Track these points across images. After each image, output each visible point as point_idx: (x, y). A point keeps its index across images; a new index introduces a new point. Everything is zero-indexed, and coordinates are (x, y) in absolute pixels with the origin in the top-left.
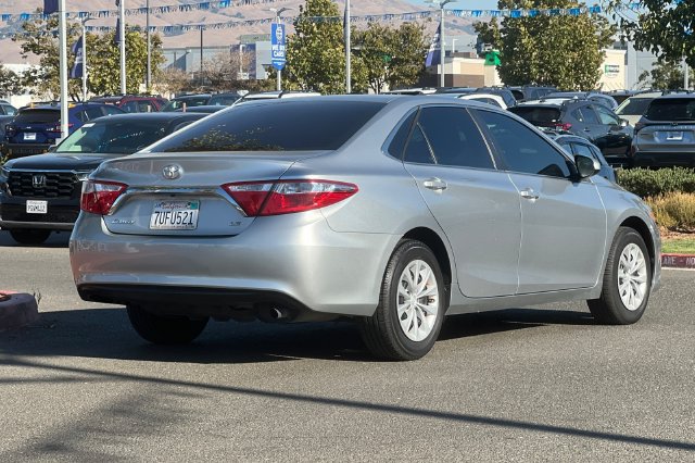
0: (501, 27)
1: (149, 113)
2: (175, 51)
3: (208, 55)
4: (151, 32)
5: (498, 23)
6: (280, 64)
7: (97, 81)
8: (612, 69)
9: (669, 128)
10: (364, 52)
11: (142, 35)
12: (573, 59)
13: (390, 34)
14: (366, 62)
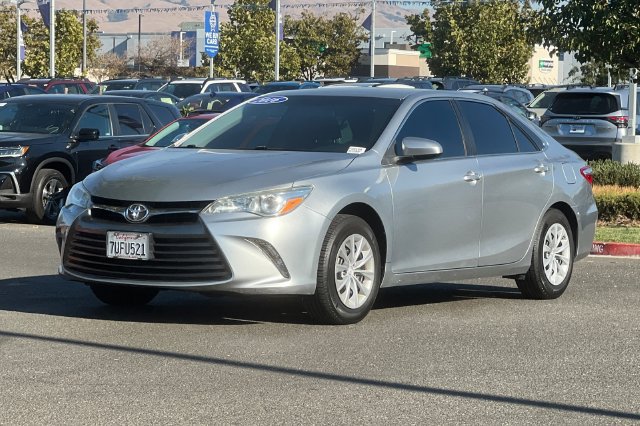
0: (433, 20)
1: (66, 94)
2: (114, 36)
3: (145, 41)
4: (88, 16)
5: (430, 15)
6: (213, 51)
7: (32, 64)
8: (546, 64)
9: (572, 121)
10: (297, 41)
11: (79, 20)
12: (502, 53)
13: (323, 24)
14: (298, 51)
